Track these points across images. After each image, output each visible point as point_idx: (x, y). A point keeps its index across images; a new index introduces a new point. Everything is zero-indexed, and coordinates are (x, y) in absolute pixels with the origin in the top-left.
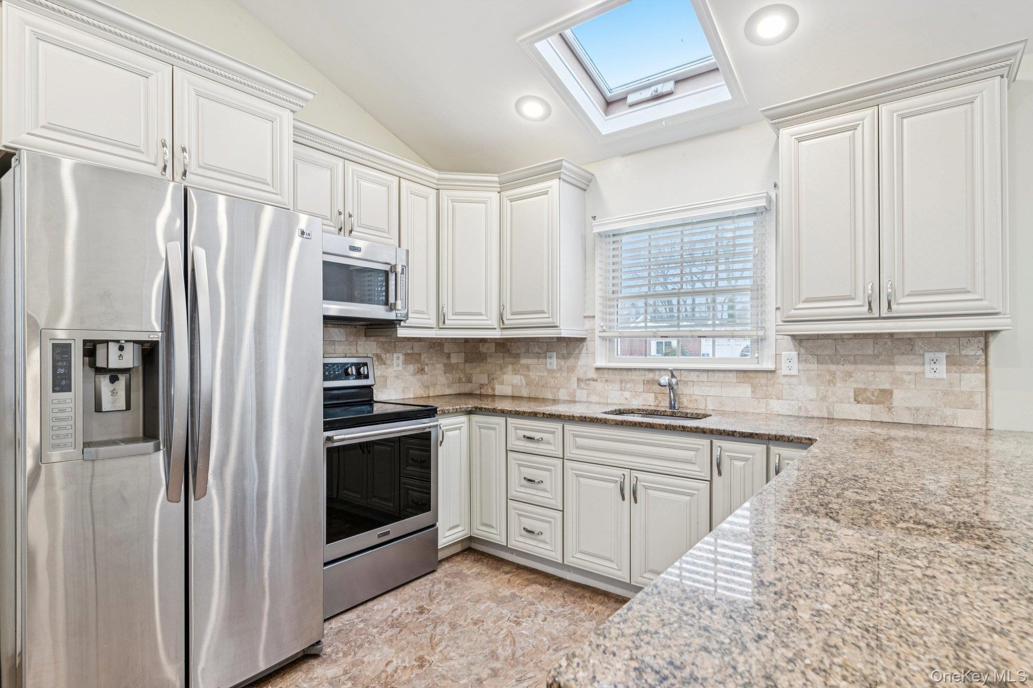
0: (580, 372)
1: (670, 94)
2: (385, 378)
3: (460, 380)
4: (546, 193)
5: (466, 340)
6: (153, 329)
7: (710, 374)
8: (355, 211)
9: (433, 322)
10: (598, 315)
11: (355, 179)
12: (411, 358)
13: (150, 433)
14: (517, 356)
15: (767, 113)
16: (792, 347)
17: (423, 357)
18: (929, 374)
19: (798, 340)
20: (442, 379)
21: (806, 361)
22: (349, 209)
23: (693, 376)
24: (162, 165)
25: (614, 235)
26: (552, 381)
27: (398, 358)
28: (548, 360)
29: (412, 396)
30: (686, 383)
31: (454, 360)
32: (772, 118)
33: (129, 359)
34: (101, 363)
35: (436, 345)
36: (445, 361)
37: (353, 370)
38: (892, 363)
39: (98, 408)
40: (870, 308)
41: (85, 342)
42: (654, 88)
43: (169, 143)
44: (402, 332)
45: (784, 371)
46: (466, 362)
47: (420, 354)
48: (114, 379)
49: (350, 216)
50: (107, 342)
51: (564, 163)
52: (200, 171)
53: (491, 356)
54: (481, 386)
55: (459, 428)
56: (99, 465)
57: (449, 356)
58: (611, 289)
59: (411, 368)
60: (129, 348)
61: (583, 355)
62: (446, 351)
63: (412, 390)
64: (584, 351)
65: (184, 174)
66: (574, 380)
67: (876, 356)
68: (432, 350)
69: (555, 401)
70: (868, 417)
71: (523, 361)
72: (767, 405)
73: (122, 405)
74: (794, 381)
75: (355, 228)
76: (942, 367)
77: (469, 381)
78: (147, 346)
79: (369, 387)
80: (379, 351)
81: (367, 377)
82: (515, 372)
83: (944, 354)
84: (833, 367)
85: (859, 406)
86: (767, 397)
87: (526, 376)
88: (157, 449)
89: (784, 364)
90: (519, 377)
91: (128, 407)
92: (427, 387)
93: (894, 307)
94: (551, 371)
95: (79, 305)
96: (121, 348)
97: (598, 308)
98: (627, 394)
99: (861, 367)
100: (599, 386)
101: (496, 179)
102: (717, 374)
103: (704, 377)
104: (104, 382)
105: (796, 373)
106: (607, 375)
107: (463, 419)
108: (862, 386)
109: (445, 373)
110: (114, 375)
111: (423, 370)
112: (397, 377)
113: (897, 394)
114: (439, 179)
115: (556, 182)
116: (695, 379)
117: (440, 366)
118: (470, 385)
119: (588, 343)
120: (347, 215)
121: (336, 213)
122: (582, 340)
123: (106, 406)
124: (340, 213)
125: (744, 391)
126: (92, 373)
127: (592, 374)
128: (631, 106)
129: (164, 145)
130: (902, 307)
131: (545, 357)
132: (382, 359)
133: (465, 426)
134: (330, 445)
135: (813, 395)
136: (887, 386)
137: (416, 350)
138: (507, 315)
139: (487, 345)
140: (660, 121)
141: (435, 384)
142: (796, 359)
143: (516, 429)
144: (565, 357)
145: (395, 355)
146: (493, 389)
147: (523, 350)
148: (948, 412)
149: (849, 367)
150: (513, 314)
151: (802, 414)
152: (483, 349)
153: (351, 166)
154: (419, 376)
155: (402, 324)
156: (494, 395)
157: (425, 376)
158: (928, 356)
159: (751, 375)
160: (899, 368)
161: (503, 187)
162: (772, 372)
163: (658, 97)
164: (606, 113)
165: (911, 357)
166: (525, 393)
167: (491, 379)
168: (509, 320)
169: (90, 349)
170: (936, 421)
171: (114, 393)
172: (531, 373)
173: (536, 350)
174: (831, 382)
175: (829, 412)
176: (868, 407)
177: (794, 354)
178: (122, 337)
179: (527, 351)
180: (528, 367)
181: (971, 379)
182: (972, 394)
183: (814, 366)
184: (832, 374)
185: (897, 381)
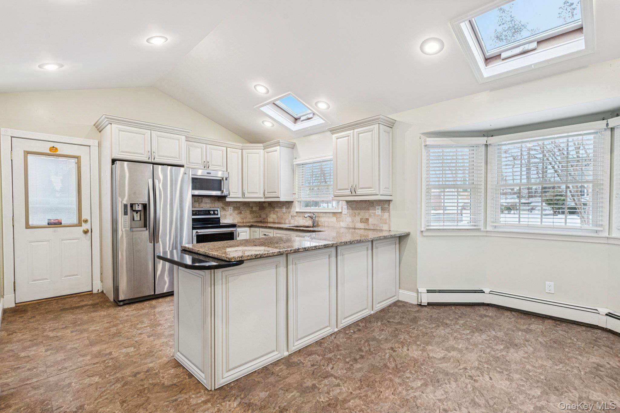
0: (292, 214)
1: (312, 118)
2: (226, 216)
3: (257, 217)
4: (276, 151)
5: (260, 202)
6: (145, 201)
7: (326, 214)
8: (210, 160)
9: (240, 196)
10: (297, 193)
11: (210, 150)
12: (235, 208)
13: (145, 226)
14: (274, 208)
15: (329, 130)
16: (346, 204)
17: (241, 208)
18: (377, 213)
19: (348, 202)
20: (249, 216)
21: (349, 209)
22: (208, 160)
23: (321, 215)
24: (148, 157)
25: (303, 165)
26: (284, 216)
27: (231, 208)
28: (283, 209)
29: (236, 222)
30: (320, 217)
31: (254, 209)
32: (331, 131)
33: (140, 208)
34: (134, 209)
35: (247, 204)
36: (251, 210)
37: (212, 212)
38: (369, 210)
39: (134, 220)
40: (352, 193)
41: (131, 204)
42: (307, 116)
43: (150, 151)
44: (228, 200)
45: (344, 213)
46: (259, 210)
47: (240, 207)
48: (137, 213)
49: (208, 162)
50: (135, 204)
51: (280, 141)
52: (158, 157)
53: (267, 208)
54: (264, 219)
55: (246, 232)
56: (134, 233)
57: (252, 208)
58: (301, 184)
59: (236, 212)
60: (140, 205)
61: (293, 207)
62: (251, 206)
63: (236, 219)
64: (293, 206)
65: (154, 159)
66: (290, 216)
67: (365, 208)
68: (245, 206)
69: (285, 223)
70: (363, 227)
71: (276, 210)
72: (340, 224)
73: (139, 219)
74: (346, 216)
75: (210, 166)
76: (380, 211)
77: (260, 217)
78: (144, 205)
79: (219, 218)
80: (223, 206)
81: (217, 214)
82: (274, 213)
83: (380, 207)
84: (355, 211)
85: (361, 224)
86: (340, 221)
87: (277, 215)
88: (147, 230)
89: (344, 210)
90: (275, 215)
91: (140, 220)
92: (243, 219)
93: (357, 192)
94: (284, 213)
95: (129, 195)
96: (138, 205)
97: (297, 190)
98: (304, 221)
99: (362, 211)
100: (297, 218)
101: (262, 145)
102: (328, 214)
103: (324, 215)
104: (135, 214)
105: (346, 213)
106: (299, 215)
107: (248, 229)
108: (362, 217)
109: (250, 214)
110: (137, 212)
111: (241, 213)
112: (230, 215)
113: (370, 220)
114: (242, 146)
115: (278, 147)
116: (322, 216)
117: (248, 211)
118: (261, 218)
119: (294, 203)
120: (207, 162)
121: (203, 162)
122: (292, 202)
123: (135, 219)
124: (204, 162)
125: (334, 219)
126: (132, 211)
127: (295, 214)
128: (302, 121)
129: (149, 152)
130: (359, 192)
131: (282, 208)
132: (224, 209)
133: (248, 232)
134: (197, 234)
135: (350, 220)
136: (367, 217)
137: (238, 206)
138: (266, 193)
139: (265, 204)
140: (308, 128)
141: (246, 218)
142: (346, 208)
143: (276, 233)
144: (287, 208)
145: (230, 207)
146: (267, 220)
147: (276, 205)
148: (381, 225)
149: (359, 211)
150: (268, 193)
151: (348, 227)
152: (264, 205)
153: (208, 146)
154: (239, 215)
155: (228, 197)
156: (268, 222)
157: (242, 215)
158: (377, 207)
159: (336, 214)
160: (371, 211)
161: (265, 148)
162: (341, 213)
163: (309, 119)
164: (295, 123)
165: (373, 208)
166: (276, 221)
167: (267, 216)
168: (267, 195)
169: (132, 205)
170: (378, 228)
171: (137, 216)
172: (278, 214)
173: (280, 206)
174: (355, 216)
175: (354, 226)
176: (363, 224)
177: (346, 206)
178: (139, 203)
179: (277, 206)
180: (277, 212)
181: (386, 215)
182: (386, 219)
183: (351, 211)
184: (355, 213)
185: (370, 216)
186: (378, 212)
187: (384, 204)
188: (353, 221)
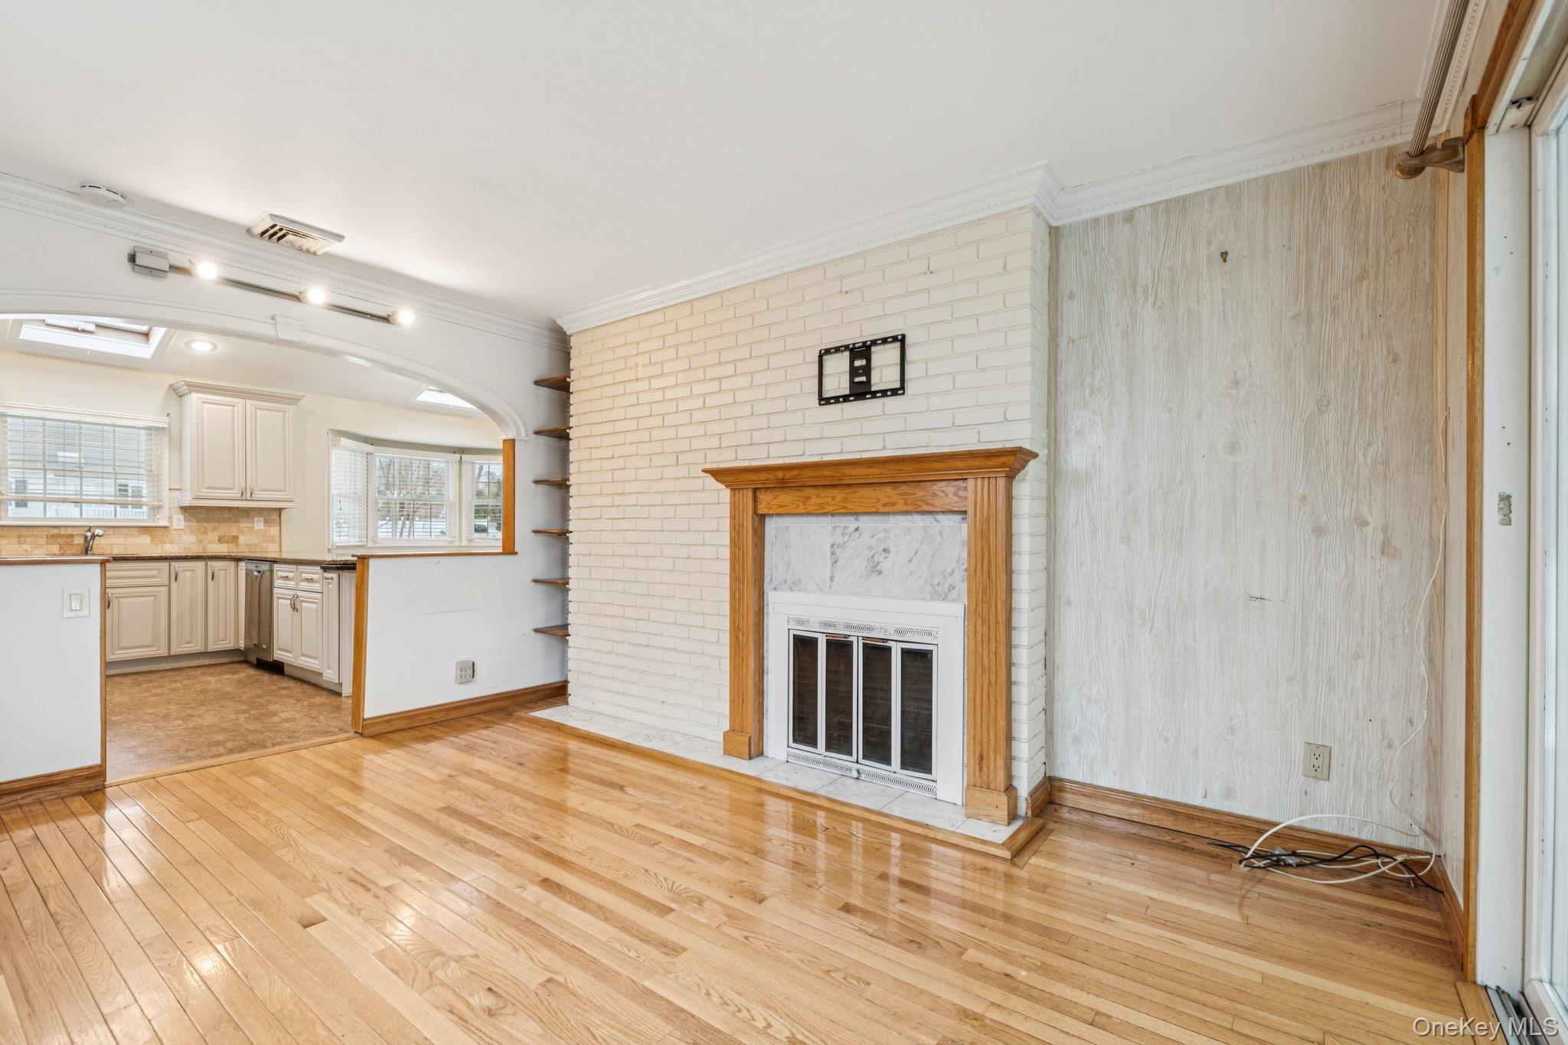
1: (91, 333)
7: (116, 529)
16: (180, 513)
18: (256, 528)
19: (185, 508)
21: (189, 521)
38: (238, 523)
40: (242, 495)
45: (175, 526)
67: (229, 519)
74: (181, 530)
83: (262, 518)
84: (206, 524)
85: (220, 544)
86: (161, 543)
89: (175, 523)
93: (253, 495)
99: (221, 524)
102: (122, 529)
103: (110, 531)
105: (182, 527)
108: (222, 534)
113: (241, 538)
125: (145, 540)
130: (256, 496)
135: (193, 539)
136: (234, 534)
142: (183, 519)
148: (264, 546)
149: (215, 525)
158: (256, 519)
160: (242, 525)
162: (165, 527)
163: (79, 331)
165: (248, 519)
170: (258, 550)
174: (205, 532)
175: (203, 549)
176: (224, 545)
177: (181, 517)
181: (274, 530)
182: (274, 536)
183: (194, 524)
184: (206, 528)
185: (241, 531)
186: (259, 525)
187: (274, 514)
188: (200, 542)
